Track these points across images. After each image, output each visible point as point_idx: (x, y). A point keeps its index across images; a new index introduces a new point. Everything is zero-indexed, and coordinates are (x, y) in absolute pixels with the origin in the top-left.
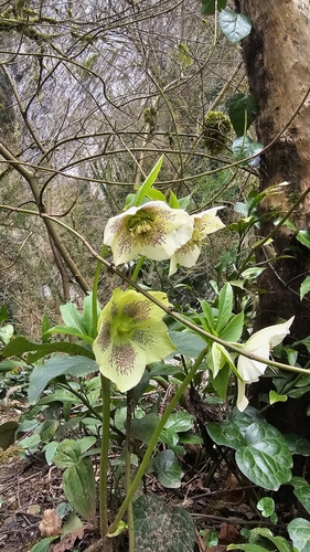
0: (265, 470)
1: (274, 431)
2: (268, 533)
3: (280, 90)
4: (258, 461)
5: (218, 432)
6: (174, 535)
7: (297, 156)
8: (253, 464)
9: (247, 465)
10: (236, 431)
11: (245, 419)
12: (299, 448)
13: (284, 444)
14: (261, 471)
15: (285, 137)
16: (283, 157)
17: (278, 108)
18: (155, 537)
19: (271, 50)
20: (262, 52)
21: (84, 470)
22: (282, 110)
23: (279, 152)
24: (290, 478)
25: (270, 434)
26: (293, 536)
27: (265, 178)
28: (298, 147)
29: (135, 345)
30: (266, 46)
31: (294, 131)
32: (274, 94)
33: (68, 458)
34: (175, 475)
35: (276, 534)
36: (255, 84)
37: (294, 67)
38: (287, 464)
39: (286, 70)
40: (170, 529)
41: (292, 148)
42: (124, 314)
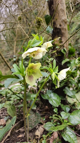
0: (55, 103)
1: (57, 95)
2: (57, 115)
3: (57, 15)
4: (54, 101)
5: (44, 96)
6: (36, 119)
7: (61, 32)
8: (52, 102)
9: (51, 102)
10: (48, 96)
11: (49, 93)
12: (61, 98)
13: (59, 97)
14: (54, 103)
15: (58, 26)
16: (58, 32)
17: (57, 19)
18: (31, 120)
19: (55, 4)
20: (53, 5)
21: (13, 107)
22: (58, 20)
23: (57, 30)
24: (60, 104)
25: (56, 95)
26: (62, 115)
27: (53, 36)
28: (62, 29)
29: (33, 75)
30: (54, 3)
31: (60, 25)
32: (56, 16)
33: (8, 105)
34: (35, 106)
35: (58, 115)
36: (51, 12)
37: (61, 9)
38: (59, 101)
39: (59, 10)
40: (35, 117)
41: (60, 29)
42: (30, 68)
